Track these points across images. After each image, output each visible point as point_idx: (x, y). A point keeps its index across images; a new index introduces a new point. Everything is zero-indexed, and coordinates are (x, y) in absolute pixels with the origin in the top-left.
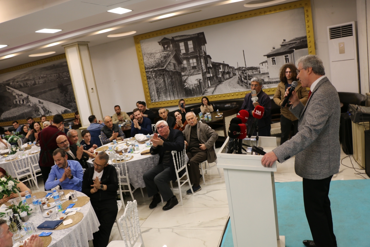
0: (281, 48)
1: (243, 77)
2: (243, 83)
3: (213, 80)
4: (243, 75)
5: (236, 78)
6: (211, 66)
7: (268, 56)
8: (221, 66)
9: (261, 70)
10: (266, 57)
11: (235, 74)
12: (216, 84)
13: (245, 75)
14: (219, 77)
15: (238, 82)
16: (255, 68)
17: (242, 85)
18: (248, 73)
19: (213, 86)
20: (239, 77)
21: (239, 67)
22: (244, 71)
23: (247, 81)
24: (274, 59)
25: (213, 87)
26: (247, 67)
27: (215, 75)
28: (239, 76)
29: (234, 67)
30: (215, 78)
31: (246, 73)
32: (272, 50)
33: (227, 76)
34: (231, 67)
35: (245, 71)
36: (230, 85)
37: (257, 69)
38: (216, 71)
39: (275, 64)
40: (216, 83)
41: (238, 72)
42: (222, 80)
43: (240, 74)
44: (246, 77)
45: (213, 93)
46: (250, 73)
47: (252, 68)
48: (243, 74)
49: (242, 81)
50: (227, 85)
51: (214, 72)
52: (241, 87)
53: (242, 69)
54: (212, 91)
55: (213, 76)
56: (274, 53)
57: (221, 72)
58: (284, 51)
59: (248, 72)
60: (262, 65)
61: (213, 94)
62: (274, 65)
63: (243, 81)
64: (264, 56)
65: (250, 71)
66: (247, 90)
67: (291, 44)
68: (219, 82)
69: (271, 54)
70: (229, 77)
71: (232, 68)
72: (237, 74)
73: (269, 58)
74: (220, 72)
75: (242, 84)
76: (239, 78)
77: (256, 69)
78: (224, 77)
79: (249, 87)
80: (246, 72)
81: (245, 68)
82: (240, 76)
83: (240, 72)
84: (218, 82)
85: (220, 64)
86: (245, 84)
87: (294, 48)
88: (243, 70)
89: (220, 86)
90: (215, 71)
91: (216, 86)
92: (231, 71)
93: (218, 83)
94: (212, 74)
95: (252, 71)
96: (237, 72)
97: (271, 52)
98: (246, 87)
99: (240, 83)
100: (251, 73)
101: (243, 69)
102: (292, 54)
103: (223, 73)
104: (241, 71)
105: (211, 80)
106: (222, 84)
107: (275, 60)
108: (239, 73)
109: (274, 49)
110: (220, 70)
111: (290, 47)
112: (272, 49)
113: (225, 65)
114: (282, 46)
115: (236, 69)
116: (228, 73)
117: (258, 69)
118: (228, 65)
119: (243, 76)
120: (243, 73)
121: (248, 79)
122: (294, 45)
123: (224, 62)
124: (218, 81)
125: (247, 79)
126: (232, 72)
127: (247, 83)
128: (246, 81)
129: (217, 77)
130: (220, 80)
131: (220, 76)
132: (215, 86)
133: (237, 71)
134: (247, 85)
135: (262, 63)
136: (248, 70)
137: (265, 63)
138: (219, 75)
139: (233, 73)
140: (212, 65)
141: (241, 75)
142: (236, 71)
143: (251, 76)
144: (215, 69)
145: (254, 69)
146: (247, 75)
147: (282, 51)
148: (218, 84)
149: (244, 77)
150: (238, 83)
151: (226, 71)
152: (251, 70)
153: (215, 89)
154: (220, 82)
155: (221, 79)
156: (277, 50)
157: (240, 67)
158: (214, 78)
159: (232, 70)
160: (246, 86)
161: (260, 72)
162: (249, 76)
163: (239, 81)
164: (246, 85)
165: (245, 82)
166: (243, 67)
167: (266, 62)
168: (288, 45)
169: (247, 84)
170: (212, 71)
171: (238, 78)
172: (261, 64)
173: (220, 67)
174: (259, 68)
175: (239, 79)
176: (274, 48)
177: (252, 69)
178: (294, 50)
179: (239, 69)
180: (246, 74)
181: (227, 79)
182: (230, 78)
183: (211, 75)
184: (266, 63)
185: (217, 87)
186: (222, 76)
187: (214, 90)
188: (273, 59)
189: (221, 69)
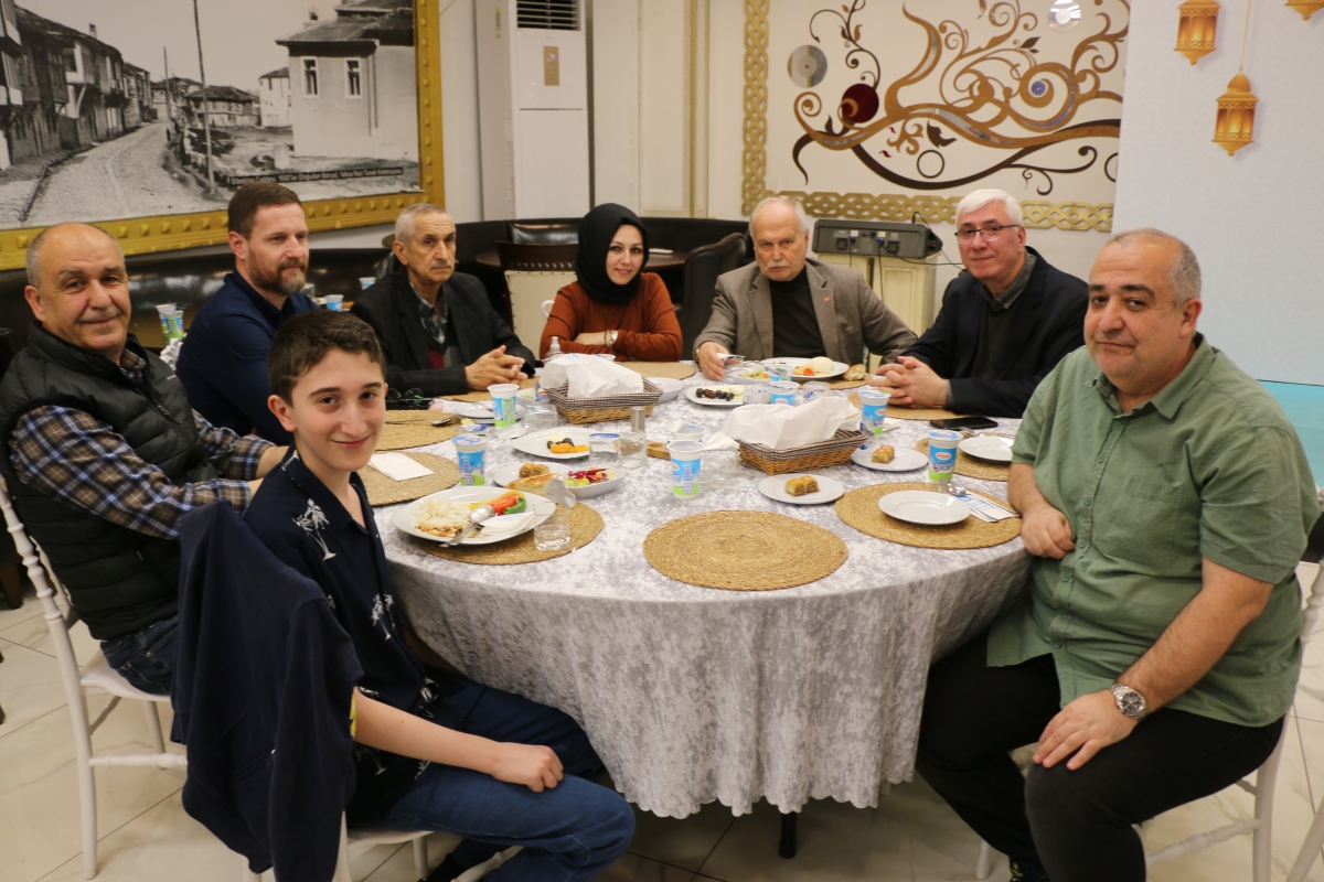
0: (339, 22)
1: (190, 137)
2: (190, 167)
3: (29, 132)
4: (188, 126)
5: (154, 133)
6: (15, 35)
7: (296, 48)
8: (78, 51)
9: (265, 110)
10: (285, 50)
11: (149, 115)
12: (46, 162)
13: (200, 126)
14: (66, 118)
15: (167, 158)
16: (242, 97)
17: (182, 180)
18: (210, 117)
19: (26, 168)
20: (168, 132)
21: (170, 76)
22: (192, 103)
23: (207, 159)
24: (312, 68)
25: (29, 177)
26: (208, 83)
27: (37, 98)
28: (171, 126)
29: (147, 73)
30: (38, 116)
31: (201, 116)
32: (306, 25)
33: (110, 118)
34: (130, 67)
35: (198, 101)
36: (124, 175)
37: (250, 101)
38: (48, 78)
39: (316, 92)
40: (45, 152)
41: (167, 99)
42: (84, 137)
43: (174, 115)
44: (201, 133)
45: (25, 215)
46: (218, 115)
47: (228, 96)
48: (190, 121)
49: (185, 159)
50: (110, 171)
51: (34, 79)
52: (178, 187)
53: (186, 88)
54: (21, 203)
55: (28, 106)
56: (314, 40)
57: (78, 87)
58: (345, 40)
59: (211, 110)
60: (271, 88)
61: (26, 224)
62: (313, 96)
63: (189, 156)
64: (280, 43)
65: (221, 106)
66: (205, 209)
67: (369, 17)
68: (65, 145)
69: (303, 40)
70: (121, 128)
71: (138, 77)
72: (162, 112)
73: (294, 59)
74: (70, 88)
75: (183, 173)
76: (169, 138)
77: (244, 102)
78: (91, 123)
79: (212, 192)
80: (202, 109)
81: (201, 85)
82: (177, 128)
83: (174, 108)
84: (57, 150)
85: (71, 36)
86: (195, 172)
87: (376, 37)
88: (188, 99)
89: (72, 176)
90: (38, 75)
91: (47, 175)
92: (130, 89)
93: (60, 156)
94: (23, 88)
95: (230, 109)
96: (160, 103)
97: (303, 34)
98: (201, 190)
99: (176, 169)
100: (226, 117)
101: (192, 89)
102: (370, 57)
103: (91, 97)
104: (181, 103)
105: (13, 132)
106: (81, 160)
107: (313, 73)
108: (169, 110)
109: (314, 22)
110: (71, 77)
111: (366, 27)
112: (307, 19)
113: (100, 51)
114: (341, 13)
115: (156, 87)
116: (117, 100)
117: (255, 105)
118: (115, 55)
119: (191, 130)
120: (188, 111)
121: (209, 151)
122: (375, 24)
123: (92, 27)
124: (57, 143)
125: (203, 149)
126: (135, 101)
127: (204, 170)
128: (200, 158)
129: (52, 117)
130: (70, 138)
131: (72, 110)
132: (37, 169)
133: (160, 97)
134: (206, 181)
135: (270, 76)
136: (213, 100)
137: (280, 77)
138: (63, 104)
139: (141, 103)
140: (20, 28)
141: (180, 122)
142: (157, 94)
143: (226, 136)
144: (40, 61)
145: (237, 101)
146: (208, 129)
147: (340, 36)
148: (58, 163)
149: (194, 135)
150: (165, 167)
151: (107, 86)
152: (226, 104)
153: (40, 190)
154: (71, 149)
155: (76, 132)
156: (325, 28)
157: (177, 79)
158: (31, 120)
159: (138, 89)
160: (201, 184)
161: (259, 123)
162: (216, 134)
163: (172, 155)
164: (201, 177)
165: (195, 165)
166: (190, 82)
167: (283, 74)
168: (359, 17)
169: (207, 176)
170: (21, 73)
171: (165, 136)
172: (266, 81)
173: (72, 57)
174: (257, 100)
175: (172, 145)
176: (314, 17)
177: (230, 101)
178: (377, 42)
179: (172, 86)
180: (203, 122)
181: (111, 136)
182: (127, 131)
183: (17, 98)
184: (285, 80)
185: (54, 178)
186: (82, 111)
187: (34, 197)
188: (310, 64)
189: (74, 69)
